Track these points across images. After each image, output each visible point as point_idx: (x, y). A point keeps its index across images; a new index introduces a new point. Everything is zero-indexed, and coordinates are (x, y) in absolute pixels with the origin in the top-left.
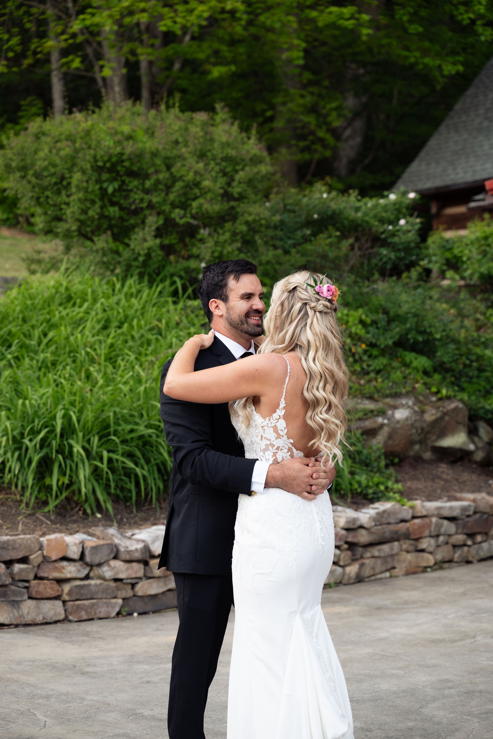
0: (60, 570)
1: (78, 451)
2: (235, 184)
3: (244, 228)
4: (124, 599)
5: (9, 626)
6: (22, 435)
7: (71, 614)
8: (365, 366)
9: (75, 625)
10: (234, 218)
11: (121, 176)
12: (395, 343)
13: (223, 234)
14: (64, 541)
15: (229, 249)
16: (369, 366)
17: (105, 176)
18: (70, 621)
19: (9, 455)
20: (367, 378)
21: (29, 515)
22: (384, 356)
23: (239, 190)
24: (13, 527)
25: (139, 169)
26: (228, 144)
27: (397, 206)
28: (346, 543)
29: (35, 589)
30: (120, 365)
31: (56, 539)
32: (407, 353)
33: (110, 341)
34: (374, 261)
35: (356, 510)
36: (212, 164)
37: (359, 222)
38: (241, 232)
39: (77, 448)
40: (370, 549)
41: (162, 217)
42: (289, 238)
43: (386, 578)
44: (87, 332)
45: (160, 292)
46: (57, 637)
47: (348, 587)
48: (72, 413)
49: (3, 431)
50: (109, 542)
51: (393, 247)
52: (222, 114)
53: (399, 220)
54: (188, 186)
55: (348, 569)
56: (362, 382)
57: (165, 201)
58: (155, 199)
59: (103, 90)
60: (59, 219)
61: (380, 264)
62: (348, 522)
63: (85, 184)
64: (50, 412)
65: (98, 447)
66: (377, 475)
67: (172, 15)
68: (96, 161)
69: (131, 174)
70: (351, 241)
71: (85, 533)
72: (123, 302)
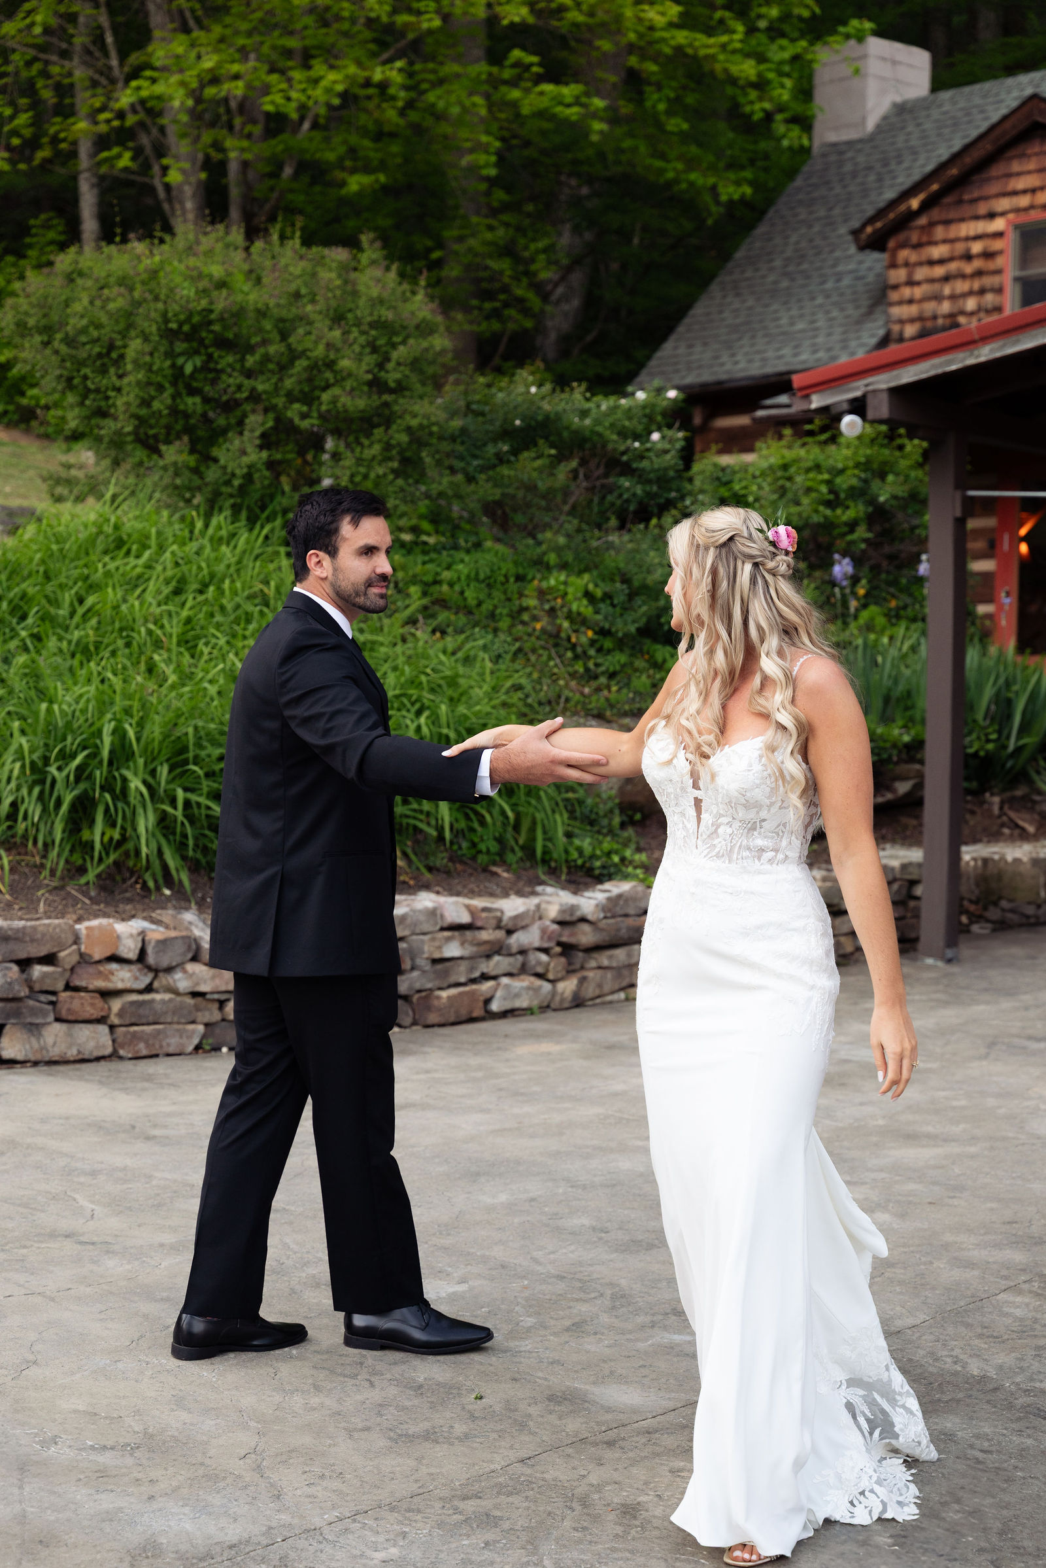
0: (106, 976)
1: (137, 788)
2: (391, 366)
3: (404, 438)
4: (207, 1025)
5: (23, 1063)
6: (46, 760)
7: (122, 1046)
8: (591, 665)
9: (129, 1065)
10: (388, 423)
11: (206, 347)
12: (638, 630)
13: (370, 446)
14: (114, 931)
15: (381, 471)
16: (597, 665)
17: (180, 346)
18: (121, 1058)
19: (25, 791)
20: (594, 684)
21: (56, 888)
22: (621, 650)
23: (398, 376)
24: (31, 907)
25: (235, 335)
26: (381, 301)
27: (647, 411)
28: (559, 944)
29: (66, 1006)
30: (202, 653)
31: (100, 927)
32: (659, 647)
33: (185, 613)
34: (610, 498)
35: (575, 893)
36: (355, 332)
37: (587, 433)
38: (399, 444)
39: (136, 784)
40: (595, 955)
41: (271, 416)
42: (475, 457)
43: (619, 1001)
44: (149, 597)
45: (267, 537)
46: (100, 1082)
47: (561, 1014)
48: (127, 726)
49: (16, 752)
50: (184, 933)
51: (640, 476)
52: (371, 251)
53: (650, 433)
54: (314, 367)
55: (561, 986)
56: (587, 690)
57: (276, 388)
58: (262, 386)
59: (166, 206)
60: (102, 413)
61: (619, 502)
62: (562, 912)
63: (148, 359)
64: (92, 725)
65: (168, 782)
66: (609, 838)
67: (284, 86)
68: (166, 321)
69: (224, 344)
70: (574, 464)
71: (145, 919)
72: (208, 550)
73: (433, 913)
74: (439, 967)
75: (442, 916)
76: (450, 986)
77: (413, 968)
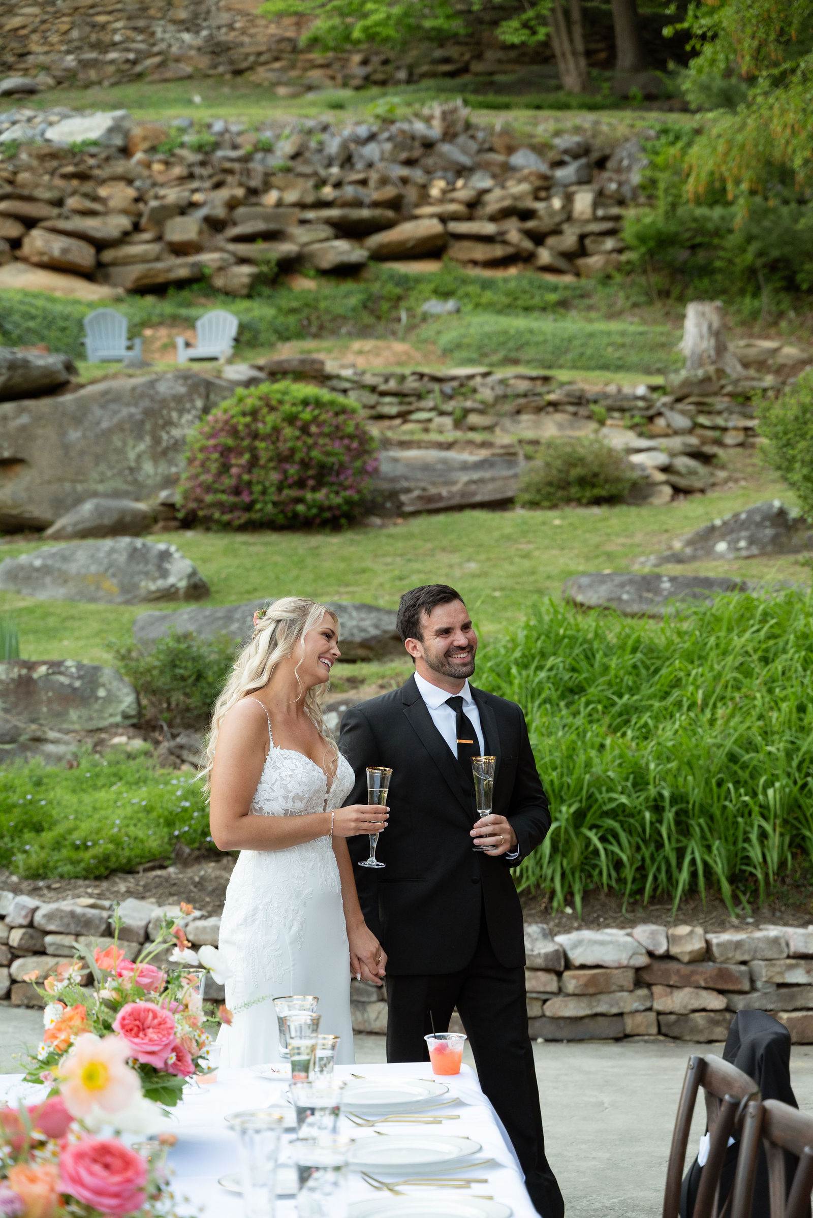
73: (776, 941)
74: (784, 991)
75: (788, 945)
76: (796, 1010)
77: (753, 989)
